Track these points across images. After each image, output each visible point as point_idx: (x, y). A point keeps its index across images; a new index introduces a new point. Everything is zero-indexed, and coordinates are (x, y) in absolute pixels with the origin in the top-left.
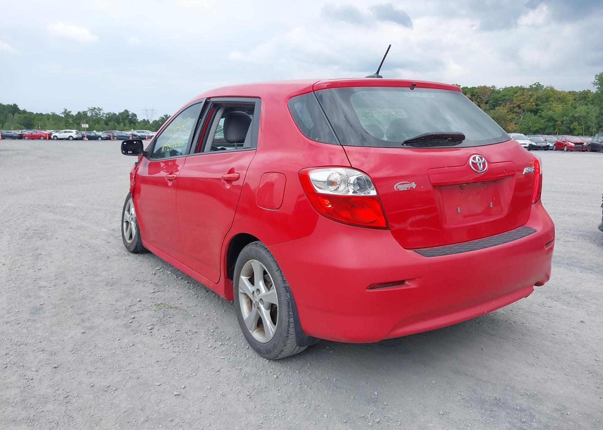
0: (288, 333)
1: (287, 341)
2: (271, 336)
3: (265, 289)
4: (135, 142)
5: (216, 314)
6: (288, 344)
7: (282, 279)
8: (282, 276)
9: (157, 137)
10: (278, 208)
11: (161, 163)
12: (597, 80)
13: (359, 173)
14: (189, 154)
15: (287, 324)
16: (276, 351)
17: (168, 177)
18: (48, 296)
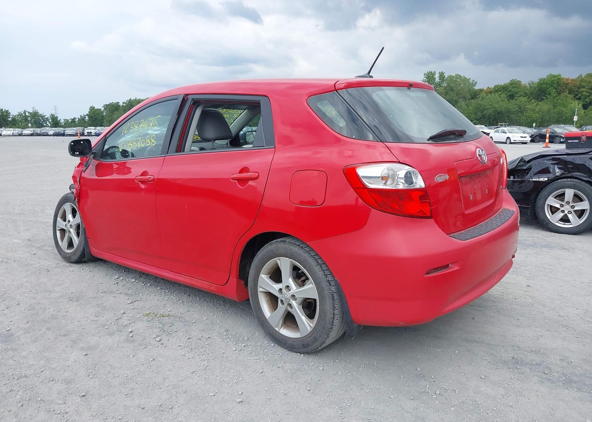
0: (333, 325)
1: (331, 333)
2: (308, 330)
3: (295, 285)
4: (82, 142)
5: (215, 316)
6: (331, 336)
7: (323, 273)
8: (323, 270)
9: (107, 136)
10: (320, 204)
11: (114, 165)
12: (426, 78)
13: (407, 167)
14: (167, 154)
15: (332, 316)
16: (317, 344)
17: (137, 179)
18: (10, 320)
